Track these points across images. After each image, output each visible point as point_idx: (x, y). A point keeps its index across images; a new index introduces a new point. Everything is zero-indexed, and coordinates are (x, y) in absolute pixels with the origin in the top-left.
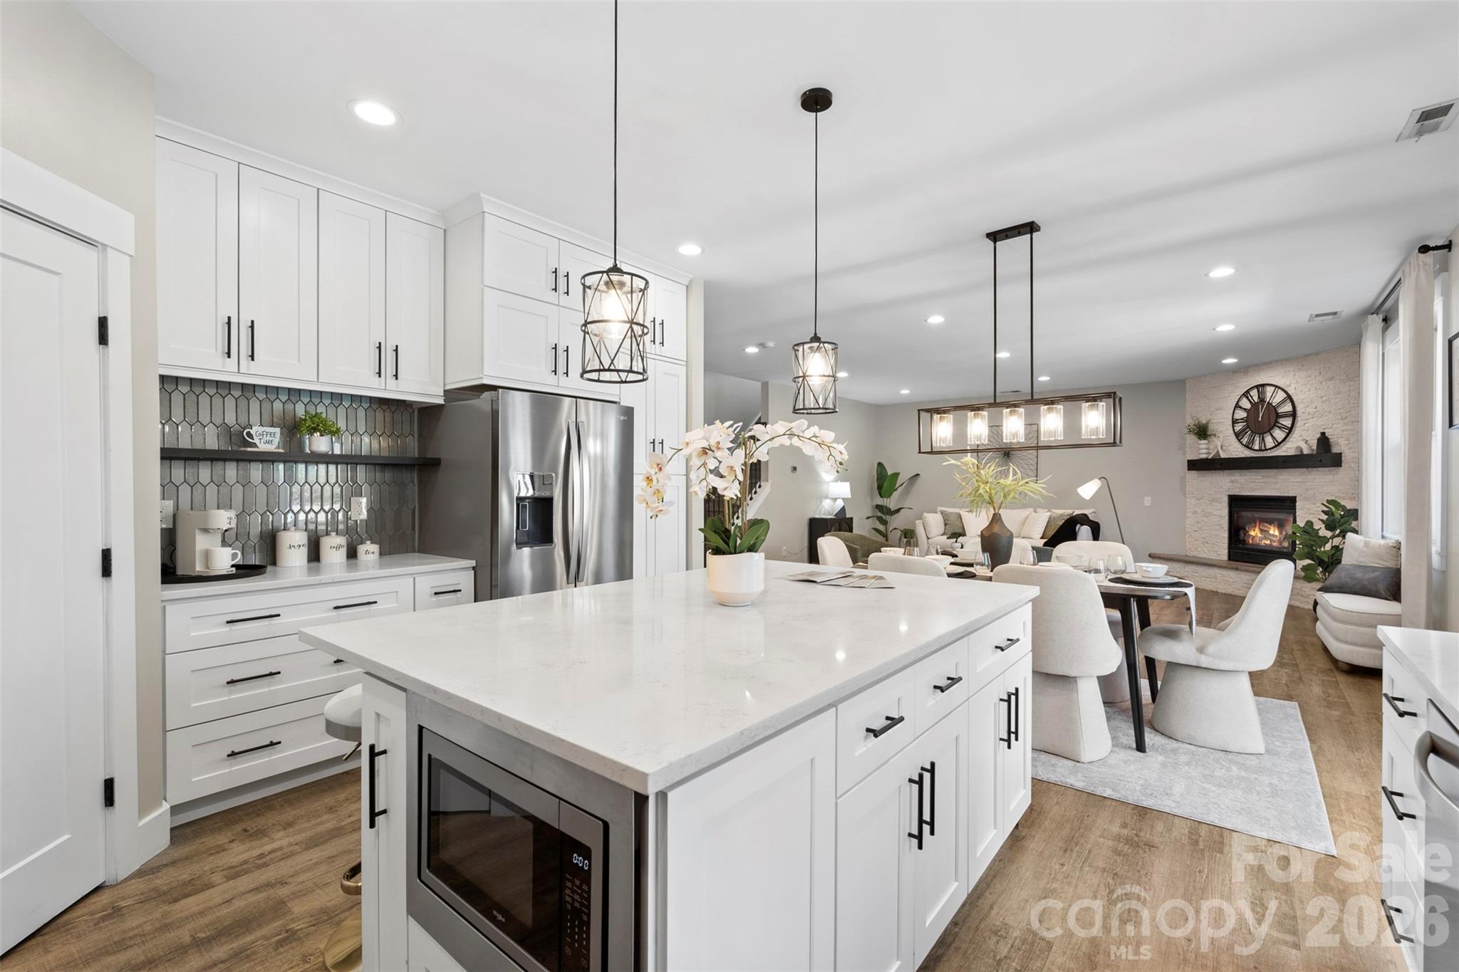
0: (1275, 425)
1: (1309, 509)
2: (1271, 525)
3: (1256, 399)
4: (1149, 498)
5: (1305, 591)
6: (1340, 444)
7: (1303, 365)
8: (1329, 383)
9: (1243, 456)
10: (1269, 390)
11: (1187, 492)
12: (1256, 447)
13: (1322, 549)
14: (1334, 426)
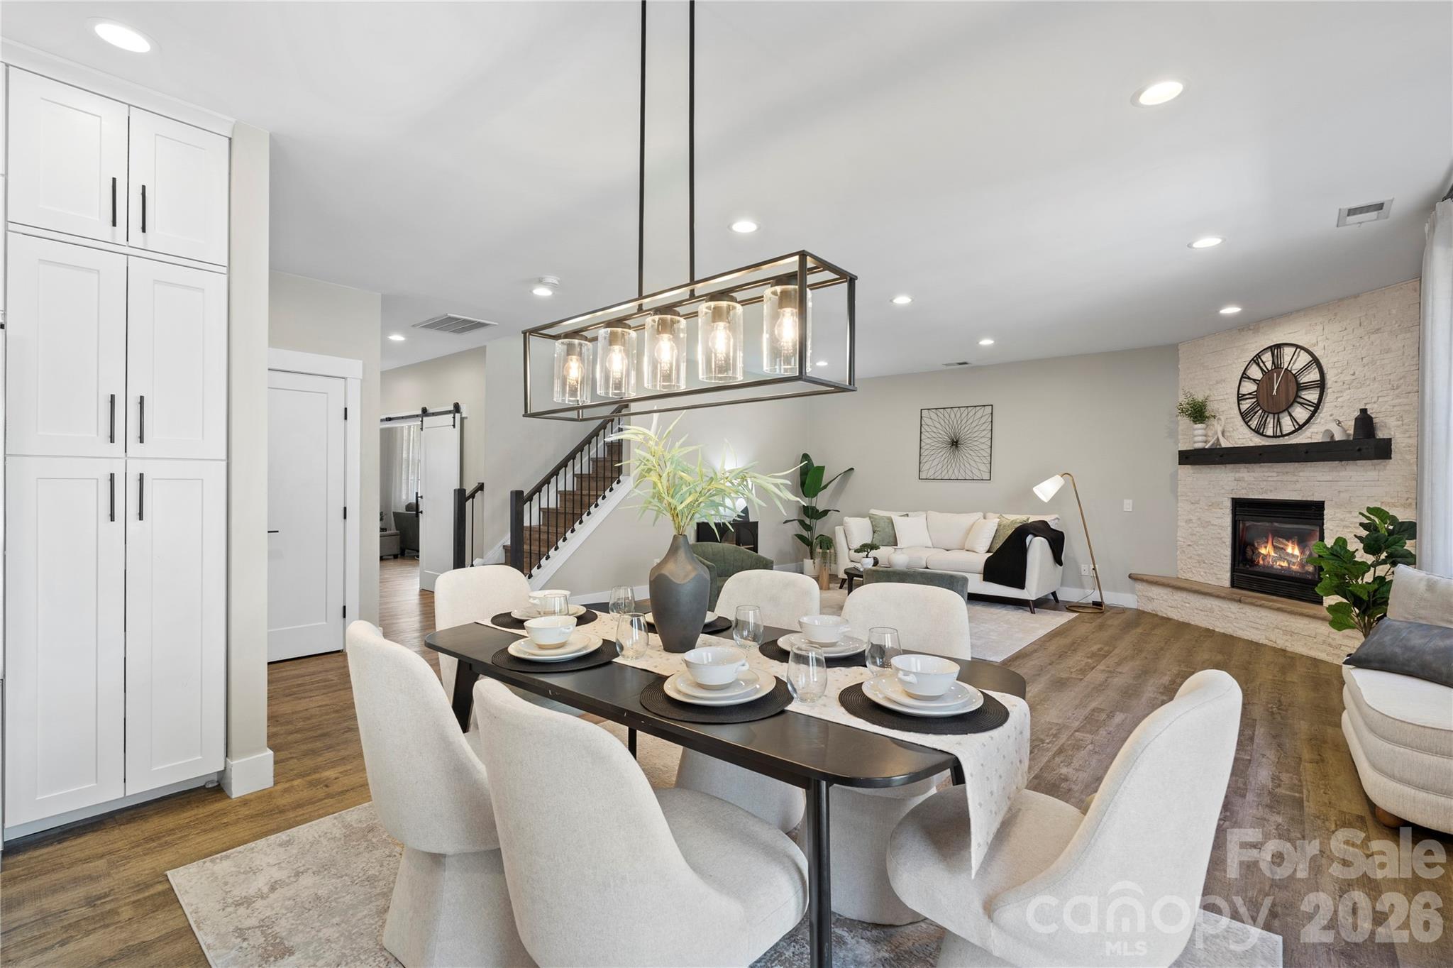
0: (1295, 401)
1: (1341, 520)
2: (1288, 540)
3: (1269, 365)
4: (1130, 501)
5: (1334, 639)
6: (1387, 427)
7: (1336, 314)
8: (1373, 337)
9: (1252, 444)
10: (1288, 352)
11: (1179, 494)
12: (1270, 432)
13: (1360, 581)
14: (1380, 400)
